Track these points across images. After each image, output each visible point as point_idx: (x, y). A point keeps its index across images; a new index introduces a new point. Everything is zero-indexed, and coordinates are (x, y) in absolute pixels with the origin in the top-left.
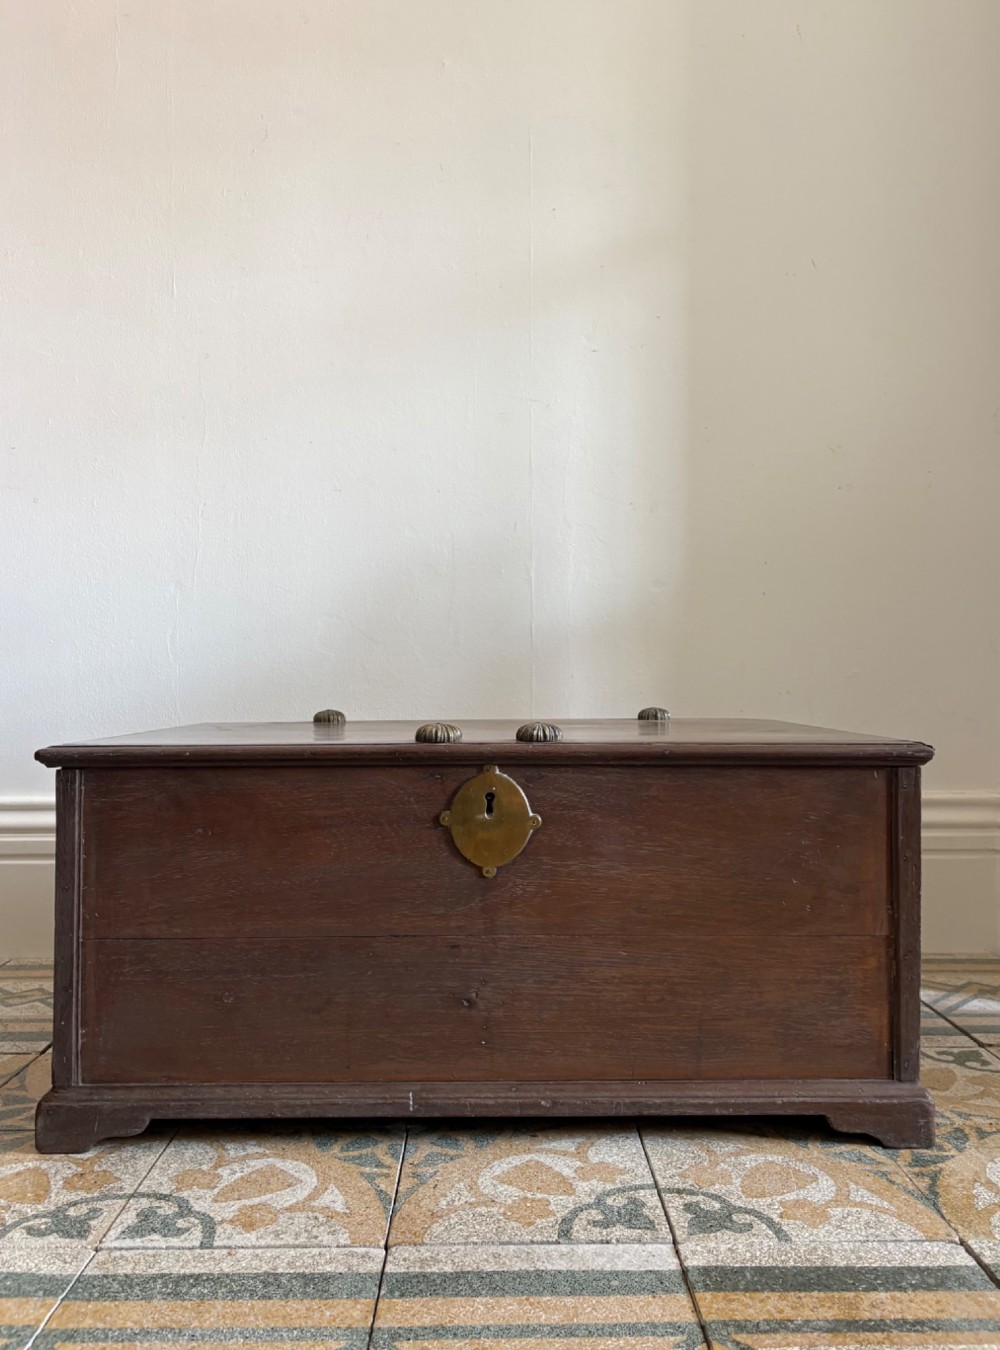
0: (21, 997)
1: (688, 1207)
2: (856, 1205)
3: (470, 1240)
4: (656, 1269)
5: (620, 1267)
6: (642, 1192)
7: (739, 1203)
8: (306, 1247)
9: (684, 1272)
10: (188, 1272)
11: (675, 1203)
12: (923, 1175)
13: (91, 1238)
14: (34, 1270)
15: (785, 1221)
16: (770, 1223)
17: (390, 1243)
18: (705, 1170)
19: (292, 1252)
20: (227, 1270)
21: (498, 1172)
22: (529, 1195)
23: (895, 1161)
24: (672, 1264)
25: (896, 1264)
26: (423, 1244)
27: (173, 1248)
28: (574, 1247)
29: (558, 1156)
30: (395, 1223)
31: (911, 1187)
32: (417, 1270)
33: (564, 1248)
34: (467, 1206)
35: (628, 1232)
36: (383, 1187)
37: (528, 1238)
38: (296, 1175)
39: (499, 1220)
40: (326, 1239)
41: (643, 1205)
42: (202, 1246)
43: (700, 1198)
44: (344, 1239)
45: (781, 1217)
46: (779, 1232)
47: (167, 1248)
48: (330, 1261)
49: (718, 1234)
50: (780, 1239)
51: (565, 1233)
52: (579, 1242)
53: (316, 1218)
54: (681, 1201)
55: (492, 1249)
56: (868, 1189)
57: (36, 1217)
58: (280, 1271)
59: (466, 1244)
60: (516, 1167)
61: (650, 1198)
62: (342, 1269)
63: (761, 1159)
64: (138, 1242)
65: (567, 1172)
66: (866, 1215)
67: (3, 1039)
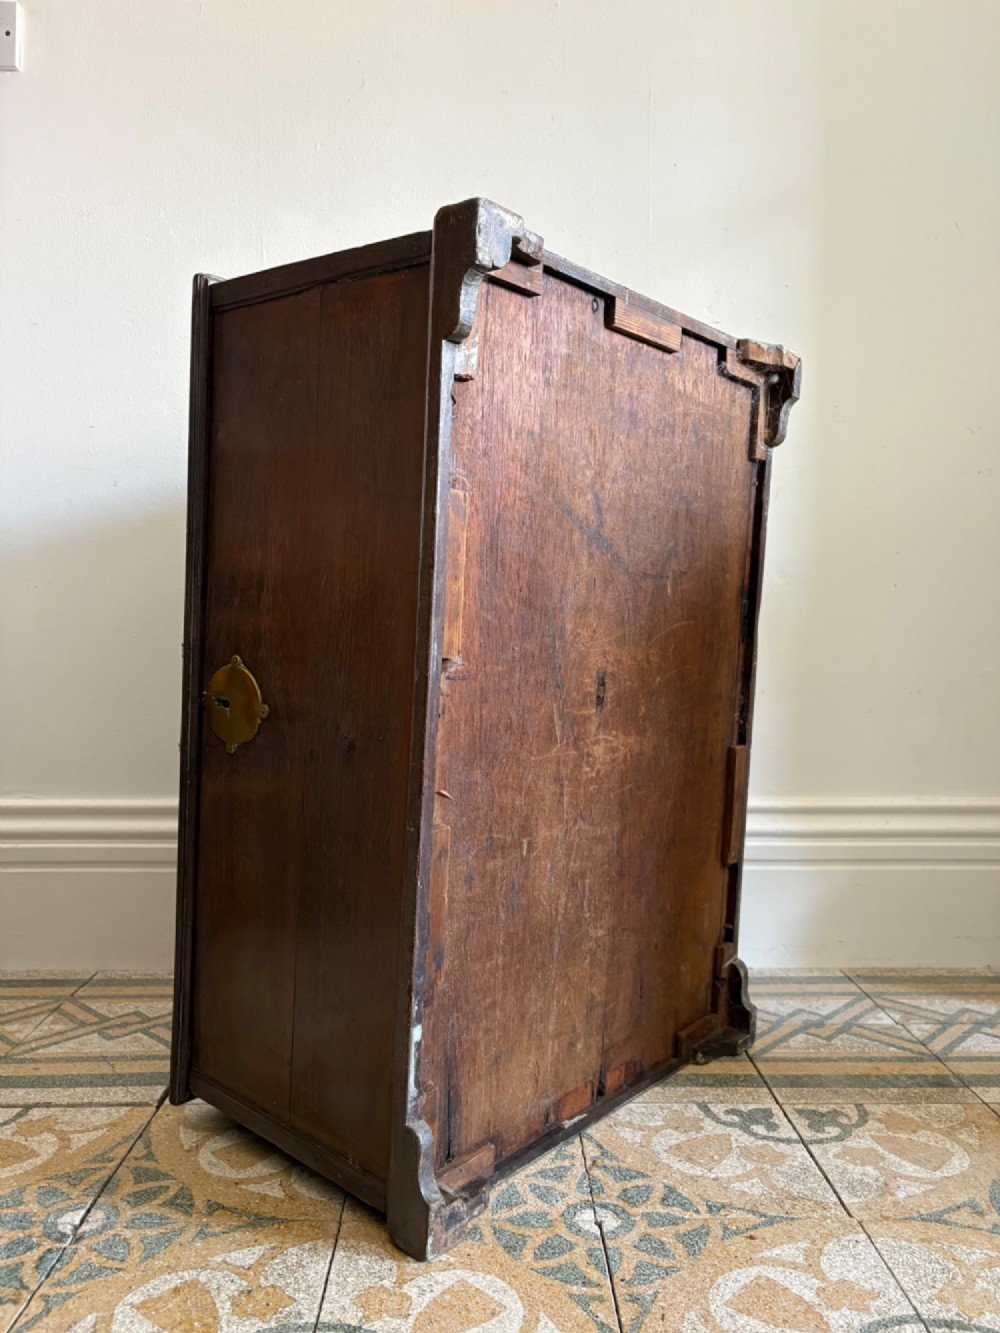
67: (114, 1084)
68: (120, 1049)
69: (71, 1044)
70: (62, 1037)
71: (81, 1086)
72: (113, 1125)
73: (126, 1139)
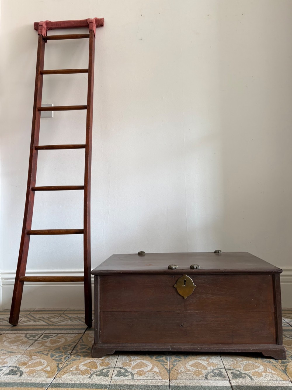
0: (74, 319)
1: (232, 373)
2: (268, 372)
3: (187, 379)
4: (226, 386)
5: (218, 385)
6: (222, 369)
7: (243, 372)
8: (153, 380)
9: (232, 387)
10: (131, 384)
11: (229, 372)
12: (284, 366)
13: (109, 377)
14: (100, 383)
15: (253, 376)
16: (250, 376)
17: (170, 379)
18: (235, 364)
19: (150, 381)
20: (138, 384)
21: (190, 364)
22: (198, 370)
23: (278, 363)
24: (229, 385)
25: (276, 385)
26: (177, 380)
27: (126, 379)
28: (208, 381)
29: (203, 361)
30: (170, 375)
31: (281, 369)
32: (177, 385)
33: (206, 381)
34: (185, 372)
35: (219, 378)
36: (166, 367)
37: (198, 379)
38: (147, 364)
39: (192, 375)
40: (157, 378)
41: (222, 372)
42: (132, 379)
43: (235, 371)
44: (160, 378)
45: (252, 375)
46: (252, 379)
47: (125, 379)
48: (158, 383)
49: (239, 379)
50: (252, 380)
51: (206, 378)
52: (209, 380)
53: (154, 374)
54: (230, 372)
55: (191, 381)
56: (271, 369)
57: (97, 372)
58: (149, 384)
59: (186, 380)
60: (194, 363)
61: (224, 371)
62: (161, 384)
63: (248, 362)
64: (119, 378)
65: (205, 365)
66: (270, 375)
67: (75, 330)
68: (75, 323)
69: (65, 322)
70: (63, 321)
71: (68, 330)
72: (75, 337)
73: (78, 339)
